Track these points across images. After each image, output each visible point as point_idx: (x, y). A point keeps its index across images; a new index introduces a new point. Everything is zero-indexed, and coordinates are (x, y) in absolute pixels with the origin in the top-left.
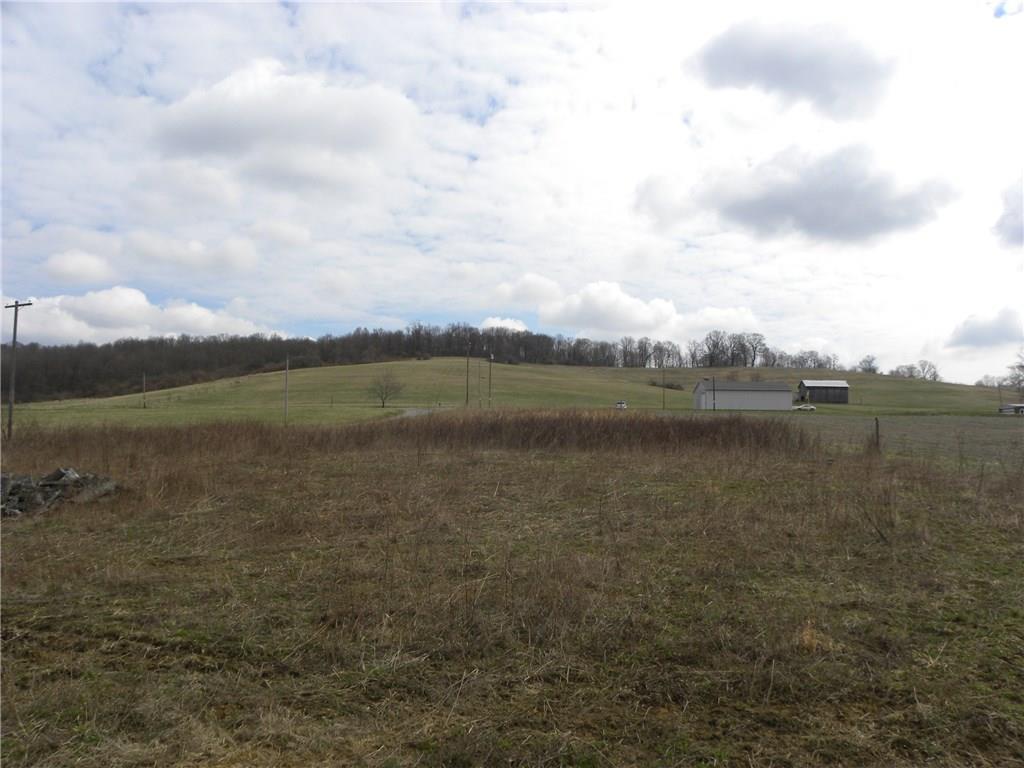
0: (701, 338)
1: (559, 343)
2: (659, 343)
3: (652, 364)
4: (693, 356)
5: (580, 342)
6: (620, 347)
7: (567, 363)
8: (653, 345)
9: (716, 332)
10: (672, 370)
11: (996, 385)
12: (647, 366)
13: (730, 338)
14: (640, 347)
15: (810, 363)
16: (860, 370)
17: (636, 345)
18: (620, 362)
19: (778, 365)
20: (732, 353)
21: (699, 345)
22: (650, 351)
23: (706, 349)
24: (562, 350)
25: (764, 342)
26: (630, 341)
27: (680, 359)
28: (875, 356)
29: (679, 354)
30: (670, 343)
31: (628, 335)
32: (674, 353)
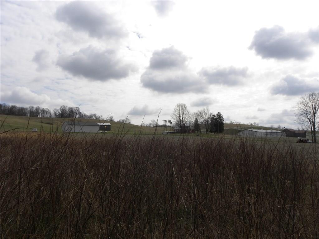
0: (58, 108)
1: (4, 106)
2: (43, 109)
3: (40, 116)
4: (55, 114)
5: (13, 107)
6: (29, 109)
7: (7, 114)
8: (41, 109)
9: (64, 106)
10: (47, 118)
11: (146, 126)
12: (39, 117)
13: (68, 108)
14: (36, 110)
15: (94, 118)
16: (109, 120)
17: (35, 109)
18: (28, 115)
19: (84, 118)
20: (69, 114)
21: (58, 110)
22: (40, 111)
23: (60, 111)
24: (6, 109)
25: (79, 110)
26: (33, 107)
27: (51, 114)
28: (113, 116)
29: (50, 113)
30: (47, 109)
31: (32, 105)
32: (48, 112)
